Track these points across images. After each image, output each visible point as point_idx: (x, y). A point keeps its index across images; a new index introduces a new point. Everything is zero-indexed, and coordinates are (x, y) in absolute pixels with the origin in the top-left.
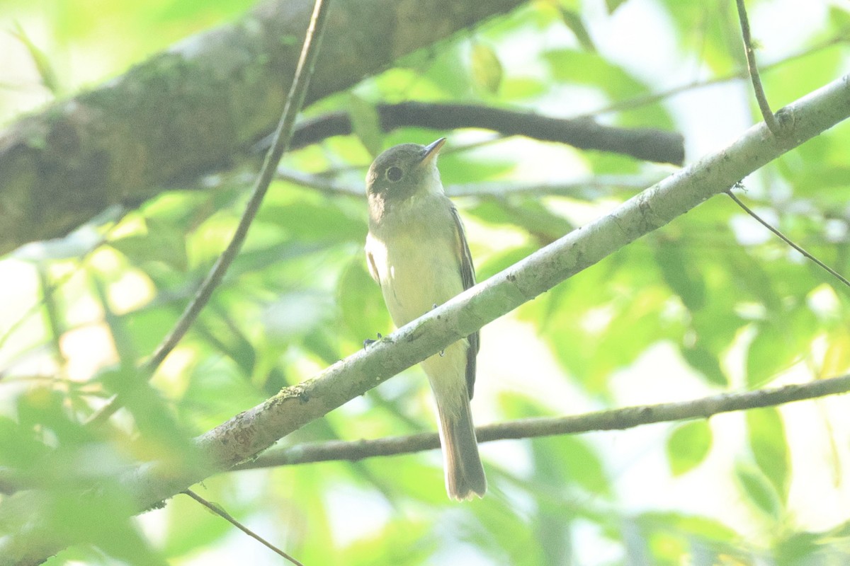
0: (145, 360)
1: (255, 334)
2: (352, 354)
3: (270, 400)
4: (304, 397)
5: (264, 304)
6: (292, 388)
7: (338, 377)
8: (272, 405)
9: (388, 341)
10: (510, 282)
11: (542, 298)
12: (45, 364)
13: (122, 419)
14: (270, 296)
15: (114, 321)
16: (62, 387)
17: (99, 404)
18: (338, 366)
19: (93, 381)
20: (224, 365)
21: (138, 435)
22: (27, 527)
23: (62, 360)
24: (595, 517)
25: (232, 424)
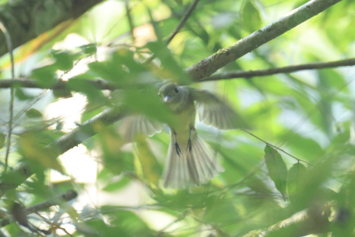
0: (166, 38)
1: (209, 29)
2: (247, 36)
3: (214, 54)
4: (228, 53)
5: (212, 17)
6: (223, 49)
7: (241, 45)
8: (215, 56)
9: (260, 31)
10: (308, 8)
11: (320, 15)
12: (127, 40)
13: (157, 62)
14: (215, 13)
15: (154, 24)
16: (133, 49)
17: (147, 56)
18: (241, 41)
19: (145, 47)
20: (197, 41)
21: (162, 68)
22: (120, 104)
23: (134, 39)
24: (341, 100)
25: (200, 64)
